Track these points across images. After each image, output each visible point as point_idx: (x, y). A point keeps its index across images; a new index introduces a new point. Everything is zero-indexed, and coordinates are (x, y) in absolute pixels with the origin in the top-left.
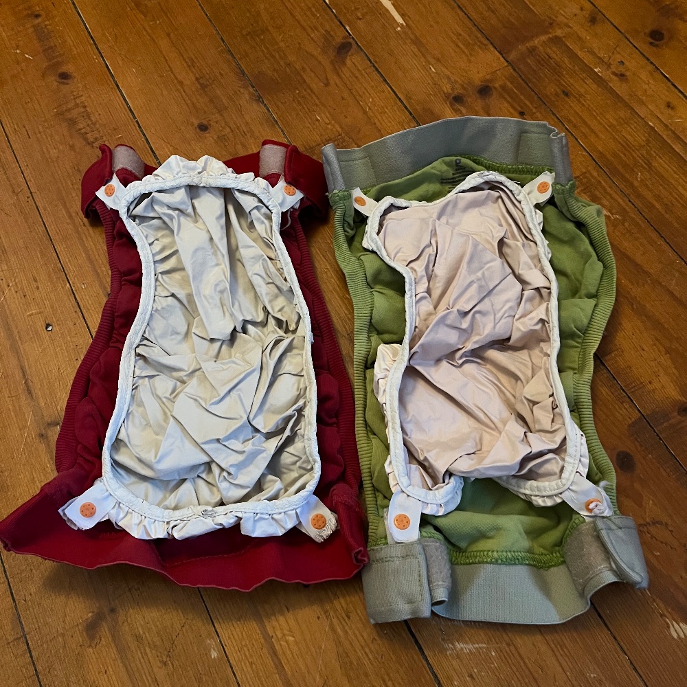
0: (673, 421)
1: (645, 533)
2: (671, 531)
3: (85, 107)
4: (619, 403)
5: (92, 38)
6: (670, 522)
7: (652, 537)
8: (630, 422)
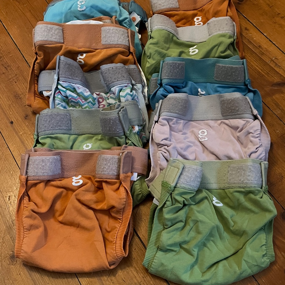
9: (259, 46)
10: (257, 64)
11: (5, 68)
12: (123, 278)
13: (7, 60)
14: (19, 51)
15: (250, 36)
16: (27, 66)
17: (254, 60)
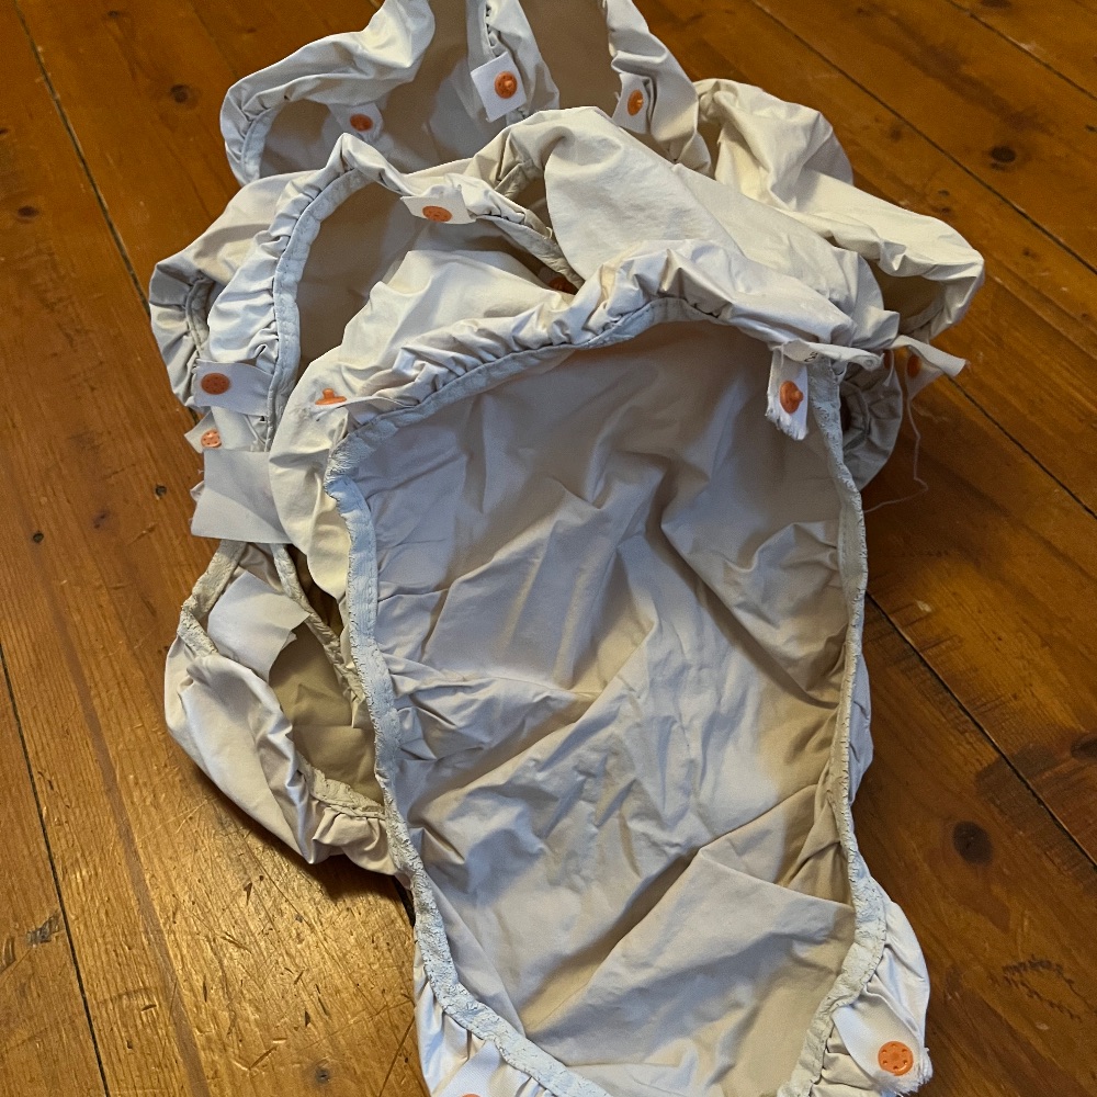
0: (1064, 768)
1: (1017, 986)
2: (1070, 982)
3: (51, 254)
4: (956, 733)
5: (83, 161)
6: (1066, 964)
7: (1032, 993)
8: (980, 768)
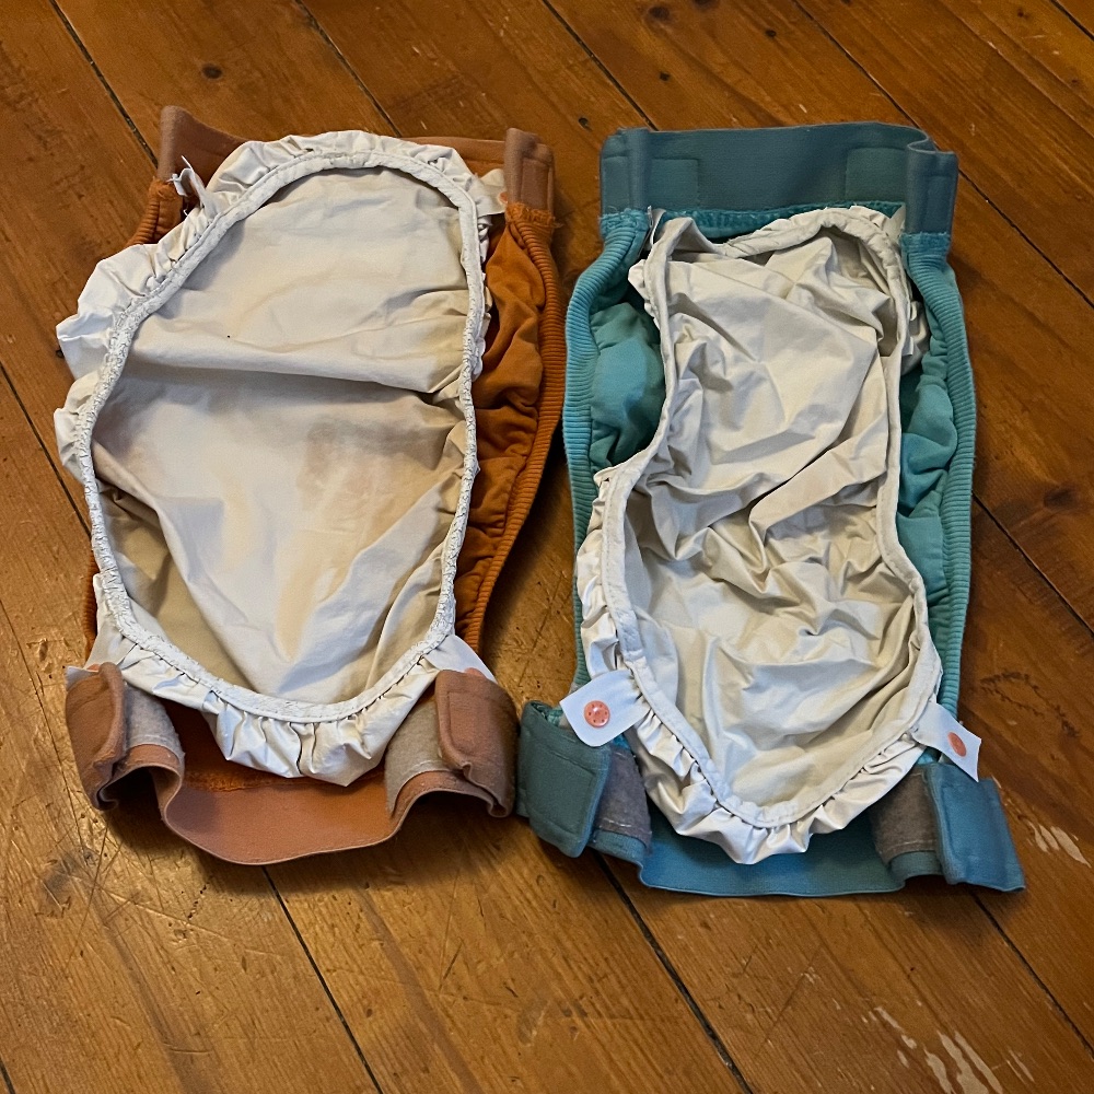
9: (1074, 81)
10: (1063, 153)
11: (40, 138)
12: (509, 981)
13: (46, 110)
14: (96, 76)
15: (1035, 40)
16: (130, 134)
17: (1051, 136)
